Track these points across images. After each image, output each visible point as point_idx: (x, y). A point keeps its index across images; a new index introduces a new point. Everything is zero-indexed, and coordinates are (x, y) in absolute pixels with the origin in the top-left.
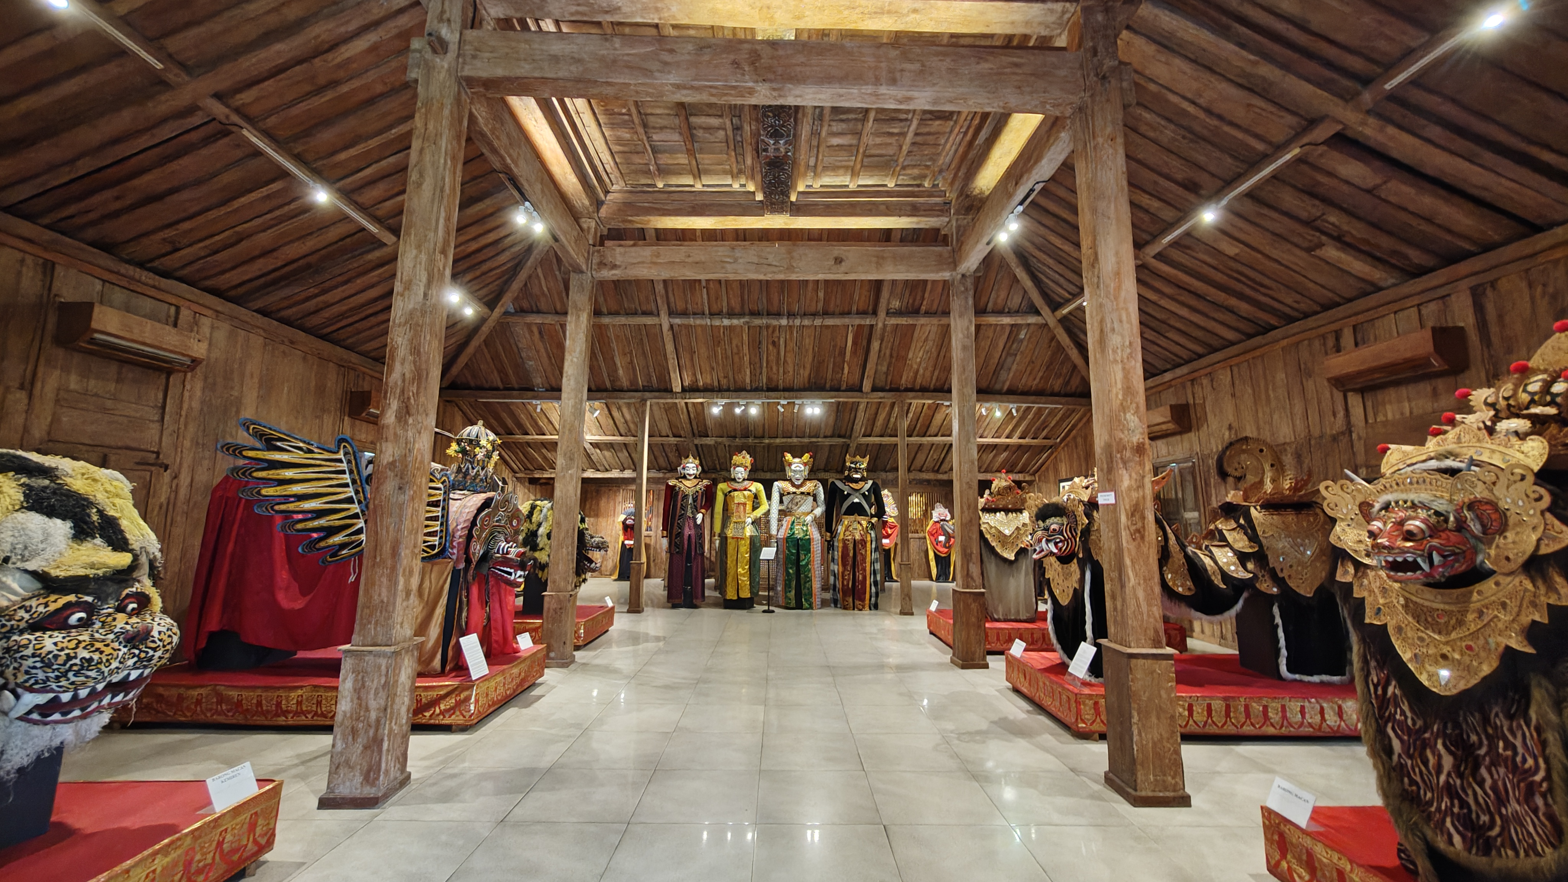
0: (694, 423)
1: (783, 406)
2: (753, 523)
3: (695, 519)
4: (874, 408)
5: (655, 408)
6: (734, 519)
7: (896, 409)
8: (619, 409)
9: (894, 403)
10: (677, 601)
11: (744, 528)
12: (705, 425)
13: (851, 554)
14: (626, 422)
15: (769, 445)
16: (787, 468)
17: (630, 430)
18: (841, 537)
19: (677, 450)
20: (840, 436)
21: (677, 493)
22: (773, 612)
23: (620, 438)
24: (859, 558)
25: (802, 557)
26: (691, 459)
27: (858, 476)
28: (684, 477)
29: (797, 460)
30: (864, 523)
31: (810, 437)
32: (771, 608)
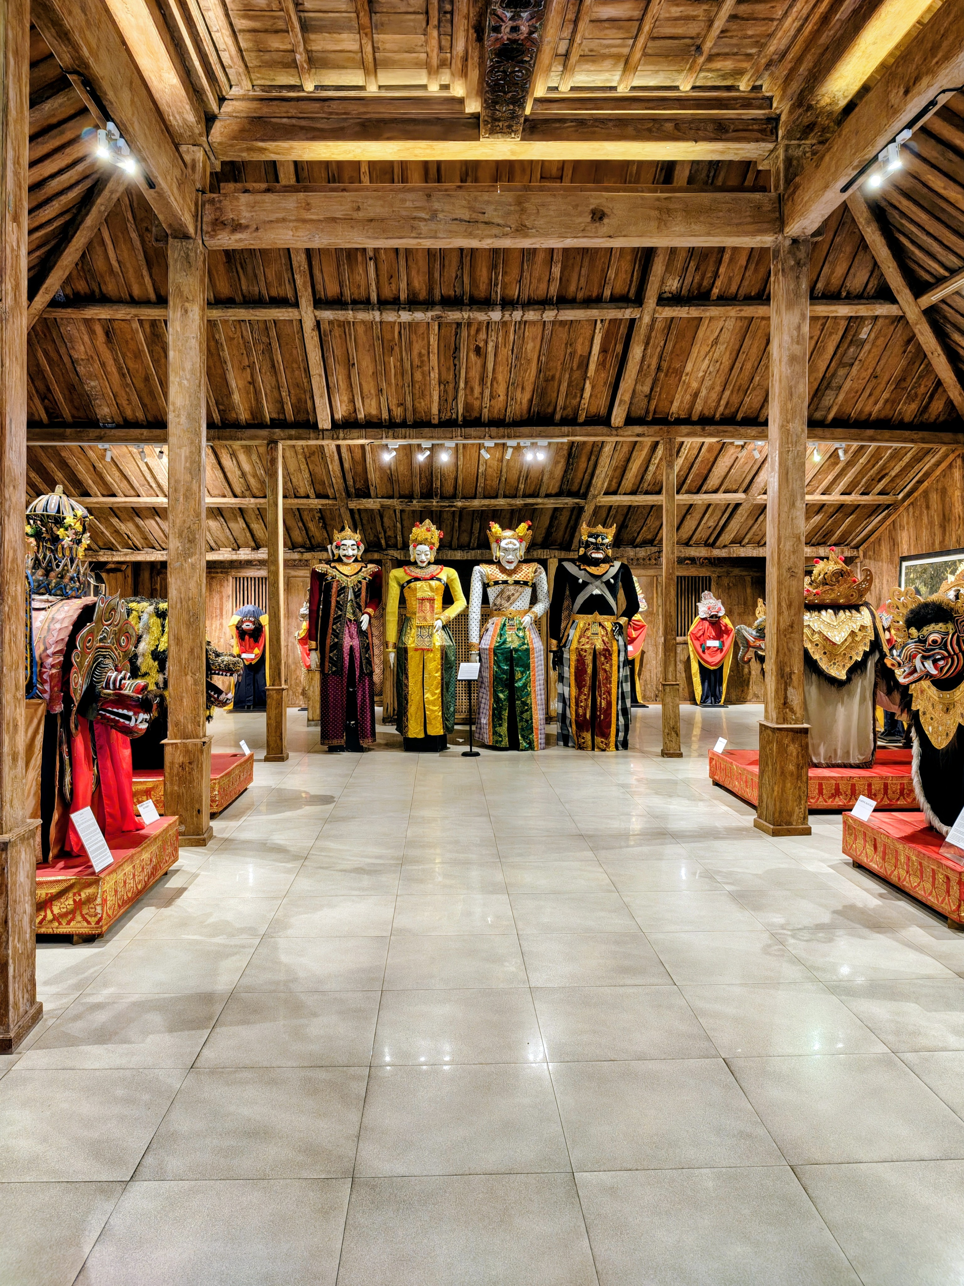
0: (349, 477)
1: (488, 449)
2: (444, 627)
3: (358, 623)
4: (625, 449)
5: (288, 454)
6: (416, 622)
7: (660, 452)
8: (233, 455)
9: (657, 443)
10: (335, 742)
11: (431, 636)
12: (366, 480)
13: (589, 670)
14: (243, 475)
15: (462, 509)
16: (494, 545)
17: (249, 488)
18: (574, 645)
19: (322, 518)
20: (570, 494)
21: (329, 586)
22: (477, 754)
23: (233, 500)
24: (601, 676)
25: (518, 675)
26: (348, 532)
27: (600, 556)
28: (340, 560)
29: (508, 533)
30: (609, 625)
31: (525, 496)
32: (475, 749)
